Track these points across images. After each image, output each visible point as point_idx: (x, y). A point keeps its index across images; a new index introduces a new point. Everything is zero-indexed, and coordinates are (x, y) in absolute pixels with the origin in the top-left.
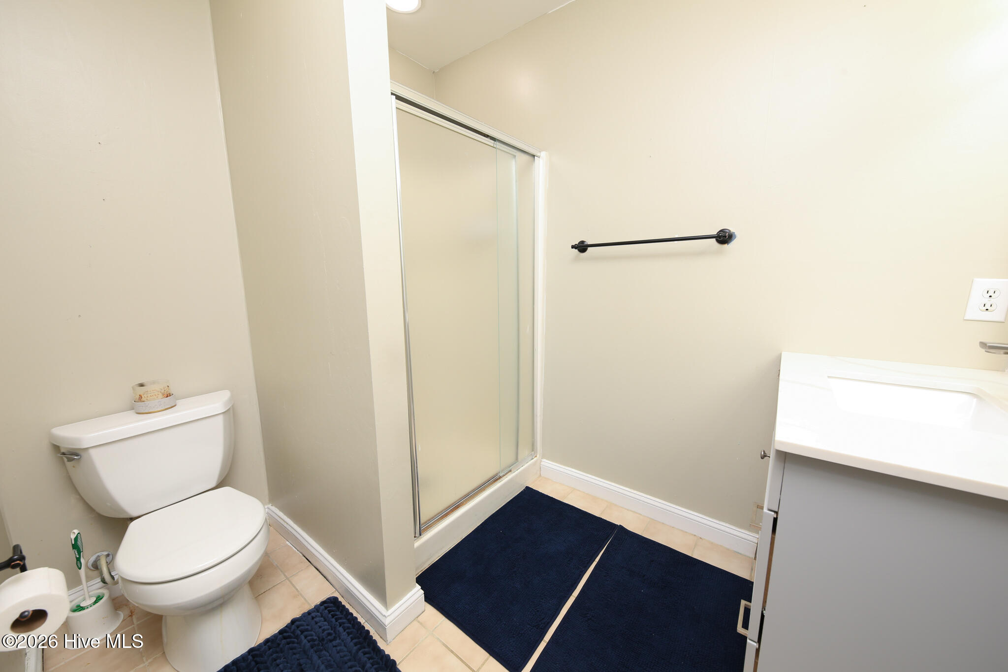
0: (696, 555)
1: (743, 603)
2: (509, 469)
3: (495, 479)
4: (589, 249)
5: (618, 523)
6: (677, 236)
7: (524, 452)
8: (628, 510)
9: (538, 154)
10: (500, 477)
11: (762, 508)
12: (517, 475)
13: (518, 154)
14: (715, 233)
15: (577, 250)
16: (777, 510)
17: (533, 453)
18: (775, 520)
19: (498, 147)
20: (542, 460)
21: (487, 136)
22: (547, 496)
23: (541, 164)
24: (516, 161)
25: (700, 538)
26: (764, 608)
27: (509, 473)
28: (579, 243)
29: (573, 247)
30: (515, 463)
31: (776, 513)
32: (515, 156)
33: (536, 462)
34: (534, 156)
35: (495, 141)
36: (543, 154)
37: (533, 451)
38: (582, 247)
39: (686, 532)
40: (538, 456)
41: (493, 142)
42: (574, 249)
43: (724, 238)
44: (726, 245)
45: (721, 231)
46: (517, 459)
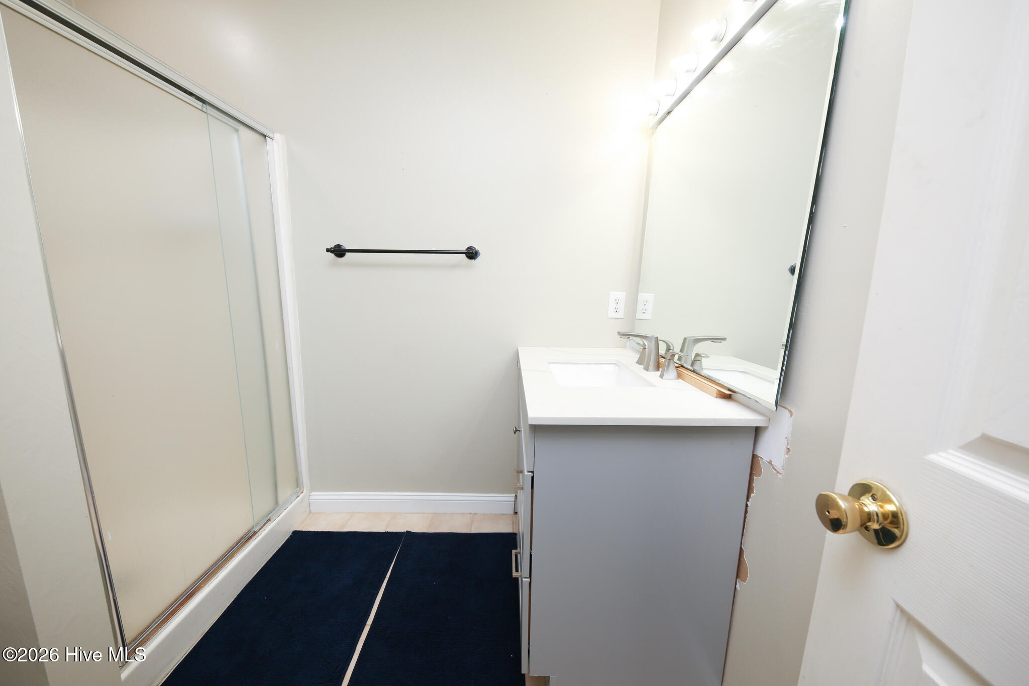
0: (474, 530)
1: (514, 552)
2: (267, 519)
3: (248, 537)
4: (347, 254)
5: (404, 530)
6: (434, 249)
7: (284, 493)
8: (412, 513)
9: (271, 135)
10: (255, 533)
11: (522, 472)
12: (278, 524)
13: (242, 129)
14: (464, 249)
15: (333, 254)
16: (533, 470)
17: (298, 489)
18: (533, 478)
19: (209, 112)
20: (311, 494)
21: (191, 94)
22: (322, 533)
23: (276, 148)
24: (239, 137)
25: (475, 514)
26: (531, 549)
27: (269, 523)
28: (336, 246)
29: (328, 250)
30: (275, 509)
31: (533, 472)
32: (237, 130)
33: (303, 499)
34: (265, 136)
35: (205, 104)
36: (277, 136)
37: (297, 487)
38: (339, 251)
39: (464, 513)
40: (305, 491)
41: (201, 104)
42: (329, 253)
43: (472, 254)
44: (473, 260)
45: (469, 248)
46: (277, 503)
